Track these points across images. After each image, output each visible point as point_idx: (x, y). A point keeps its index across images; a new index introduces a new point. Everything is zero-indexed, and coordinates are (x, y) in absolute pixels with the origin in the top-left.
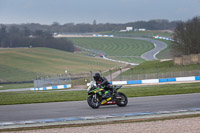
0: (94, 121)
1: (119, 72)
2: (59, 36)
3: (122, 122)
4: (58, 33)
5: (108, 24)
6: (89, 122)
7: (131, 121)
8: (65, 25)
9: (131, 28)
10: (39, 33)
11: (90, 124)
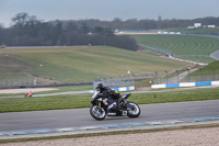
0: (162, 127)
1: (186, 73)
2: (121, 33)
3: (192, 127)
4: (120, 29)
5: (174, 20)
6: (156, 127)
7: (202, 127)
8: (128, 21)
9: (199, 25)
10: (99, 29)
11: (157, 130)
